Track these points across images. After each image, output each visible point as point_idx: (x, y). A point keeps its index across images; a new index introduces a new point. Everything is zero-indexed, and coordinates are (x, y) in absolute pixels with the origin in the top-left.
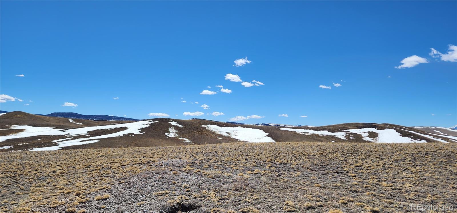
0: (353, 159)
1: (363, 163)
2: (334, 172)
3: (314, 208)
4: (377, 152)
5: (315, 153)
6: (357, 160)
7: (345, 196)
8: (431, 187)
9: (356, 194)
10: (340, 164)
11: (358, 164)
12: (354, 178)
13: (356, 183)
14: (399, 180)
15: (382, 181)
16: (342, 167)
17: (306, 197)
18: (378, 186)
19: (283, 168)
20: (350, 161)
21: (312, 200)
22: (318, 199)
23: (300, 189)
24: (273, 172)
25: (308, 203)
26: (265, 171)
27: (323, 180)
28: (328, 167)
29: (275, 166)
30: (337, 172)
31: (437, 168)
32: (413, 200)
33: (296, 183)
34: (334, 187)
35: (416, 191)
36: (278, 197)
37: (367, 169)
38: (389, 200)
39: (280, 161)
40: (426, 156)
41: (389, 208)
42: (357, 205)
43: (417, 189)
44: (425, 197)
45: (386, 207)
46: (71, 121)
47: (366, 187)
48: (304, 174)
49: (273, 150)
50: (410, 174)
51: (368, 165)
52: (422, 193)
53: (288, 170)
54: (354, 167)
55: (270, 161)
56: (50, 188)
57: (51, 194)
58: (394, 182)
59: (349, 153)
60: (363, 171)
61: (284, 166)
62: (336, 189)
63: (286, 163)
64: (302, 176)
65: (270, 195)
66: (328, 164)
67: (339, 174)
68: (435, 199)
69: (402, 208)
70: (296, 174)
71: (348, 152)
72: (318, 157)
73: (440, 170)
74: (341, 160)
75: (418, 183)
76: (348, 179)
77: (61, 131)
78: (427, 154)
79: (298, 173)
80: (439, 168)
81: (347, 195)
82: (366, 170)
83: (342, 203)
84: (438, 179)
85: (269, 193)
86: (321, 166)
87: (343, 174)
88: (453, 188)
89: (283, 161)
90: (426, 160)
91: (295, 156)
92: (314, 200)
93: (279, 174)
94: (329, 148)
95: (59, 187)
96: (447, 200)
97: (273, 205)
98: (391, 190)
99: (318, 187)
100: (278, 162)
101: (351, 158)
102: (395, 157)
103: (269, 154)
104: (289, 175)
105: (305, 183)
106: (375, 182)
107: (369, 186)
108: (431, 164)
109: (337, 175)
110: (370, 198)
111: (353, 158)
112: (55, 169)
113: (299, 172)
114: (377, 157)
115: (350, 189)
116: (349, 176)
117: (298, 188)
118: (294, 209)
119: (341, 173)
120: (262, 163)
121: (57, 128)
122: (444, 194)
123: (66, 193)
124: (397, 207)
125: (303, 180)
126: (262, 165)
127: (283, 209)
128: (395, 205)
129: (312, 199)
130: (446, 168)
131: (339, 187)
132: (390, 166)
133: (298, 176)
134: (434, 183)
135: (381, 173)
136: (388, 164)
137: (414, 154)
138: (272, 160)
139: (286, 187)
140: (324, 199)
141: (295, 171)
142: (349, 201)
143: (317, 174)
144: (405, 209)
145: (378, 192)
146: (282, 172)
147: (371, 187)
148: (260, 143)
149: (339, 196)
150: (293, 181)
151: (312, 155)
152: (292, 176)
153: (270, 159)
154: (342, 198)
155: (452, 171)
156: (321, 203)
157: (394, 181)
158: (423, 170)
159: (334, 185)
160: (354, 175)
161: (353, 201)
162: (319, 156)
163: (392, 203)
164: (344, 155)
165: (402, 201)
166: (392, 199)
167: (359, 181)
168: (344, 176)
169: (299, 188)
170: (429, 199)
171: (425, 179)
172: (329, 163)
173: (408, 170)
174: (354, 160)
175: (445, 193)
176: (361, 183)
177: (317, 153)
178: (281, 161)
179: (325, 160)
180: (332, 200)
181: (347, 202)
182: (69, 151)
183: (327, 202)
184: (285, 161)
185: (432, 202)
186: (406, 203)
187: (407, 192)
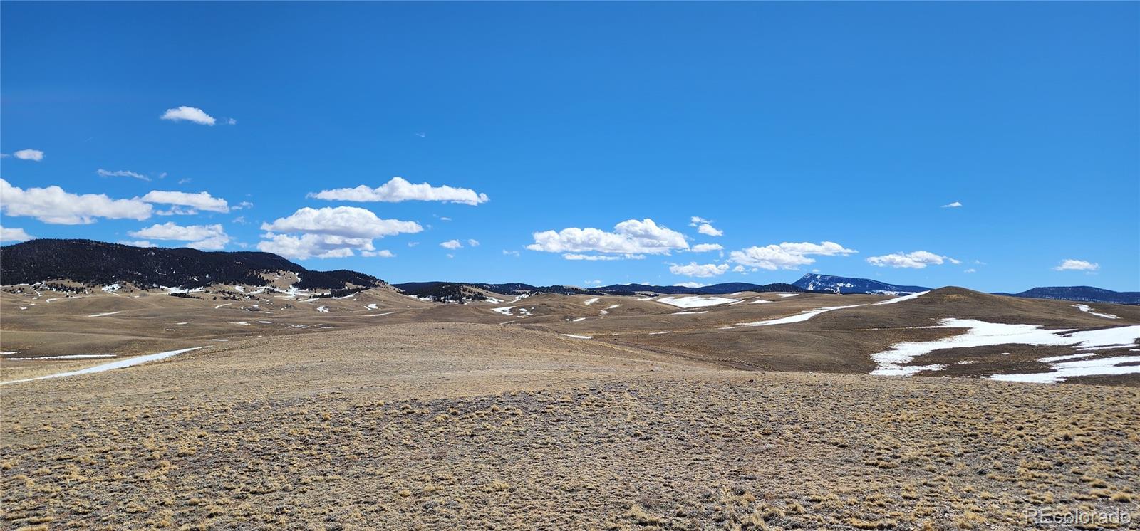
46: (1084, 308)
56: (1065, 478)
57: (1075, 495)
77: (1059, 334)
95: (1091, 478)
112: (1067, 432)
121: (1046, 327)
123: (1116, 500)
182: (1094, 389)
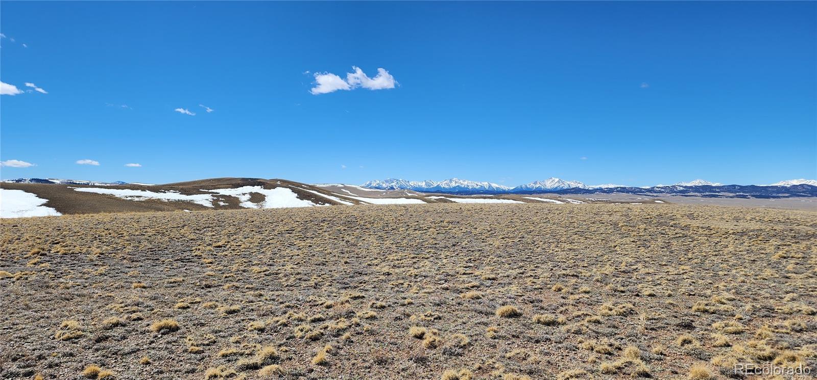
0: (213, 235)
1: (230, 241)
2: (175, 261)
3: (124, 325)
4: (255, 222)
5: (145, 230)
6: (220, 237)
7: (188, 296)
8: (319, 265)
9: (209, 289)
10: (188, 246)
11: (220, 244)
12: (210, 266)
13: (211, 273)
14: (278, 261)
15: (253, 265)
16: (191, 251)
17: (111, 309)
18: (245, 274)
19: (68, 262)
20: (207, 239)
21: (122, 313)
22: (135, 308)
23: (100, 296)
24: (43, 273)
25: (112, 318)
26: (23, 273)
27: (151, 276)
28: (166, 252)
29: (49, 261)
30: (181, 260)
31: (332, 239)
32: (292, 286)
33: (94, 286)
34: (171, 284)
35: (298, 274)
36: (48, 318)
37: (234, 250)
38: (257, 292)
39: (62, 250)
40: (322, 224)
41: (255, 303)
42: (205, 308)
43: (301, 269)
44: (309, 280)
45: (252, 302)
47: (226, 277)
48: (114, 269)
49: (50, 229)
50: (296, 251)
51: (237, 243)
52: (305, 274)
53: (80, 266)
54: (212, 249)
55: (38, 253)
58: (271, 265)
59: (209, 227)
60: (227, 254)
61: (73, 258)
62: (173, 287)
63: (77, 252)
64: (108, 274)
65: (26, 317)
66: (167, 248)
67: (183, 262)
68: (321, 280)
69: (274, 300)
70: (97, 270)
71: (207, 225)
72: (150, 236)
73: (336, 241)
74: (192, 240)
75: (304, 262)
76: (198, 269)
78: (323, 221)
79: (102, 269)
80: (335, 239)
81: (191, 294)
82: (232, 252)
83: (180, 308)
84: (331, 253)
85: (26, 313)
86: (152, 251)
87: (191, 262)
88: (346, 263)
89: (70, 250)
90: (321, 229)
91: (100, 238)
92: (126, 311)
93: (55, 276)
94: (174, 219)
96: (335, 280)
97: (30, 335)
98: (263, 277)
99: (139, 289)
100: (58, 252)
101: (210, 234)
102: (281, 228)
103: (38, 238)
104: (80, 275)
105: (112, 285)
106: (242, 268)
107: (232, 274)
108: (326, 234)
109: (180, 264)
110: (229, 292)
111: (213, 233)
113: (104, 267)
114: (253, 231)
115: (198, 284)
116: (202, 264)
117: (95, 296)
118: (80, 333)
119: (189, 261)
120: (17, 257)
122: (333, 273)
124: (266, 300)
125: (110, 280)
126: (15, 263)
127: (54, 338)
128: (264, 298)
129: (121, 310)
130: (343, 238)
131: (179, 284)
132: (271, 241)
133: (101, 274)
134: (324, 260)
135: (254, 254)
136: (268, 238)
137: (307, 221)
138: (43, 250)
139: (68, 296)
140: (147, 307)
141: (95, 265)
142: (192, 303)
143: (141, 266)
144: (278, 300)
145: (244, 282)
146: (65, 270)
147: (235, 276)
148: (19, 219)
149: (177, 298)
150: (86, 285)
151: (137, 233)
152: (86, 276)
153: (39, 248)
154: (182, 300)
155: (349, 242)
156: (138, 313)
157: (271, 263)
158: (315, 243)
159: (170, 280)
160: (210, 260)
161: (199, 302)
162: (150, 234)
163: (261, 295)
164: (198, 230)
165: (277, 291)
166: (263, 289)
167: (216, 269)
168: (191, 264)
169: (99, 294)
170: (313, 282)
171: (314, 255)
172: (168, 245)
173: (295, 245)
174: (214, 237)
175: (335, 270)
176: (220, 272)
177: (149, 230)
178: (65, 250)
179: (161, 241)
180: (162, 307)
181: (189, 305)
183: (153, 310)
184: (77, 249)
185: (316, 286)
186: (281, 293)
187: (285, 276)
